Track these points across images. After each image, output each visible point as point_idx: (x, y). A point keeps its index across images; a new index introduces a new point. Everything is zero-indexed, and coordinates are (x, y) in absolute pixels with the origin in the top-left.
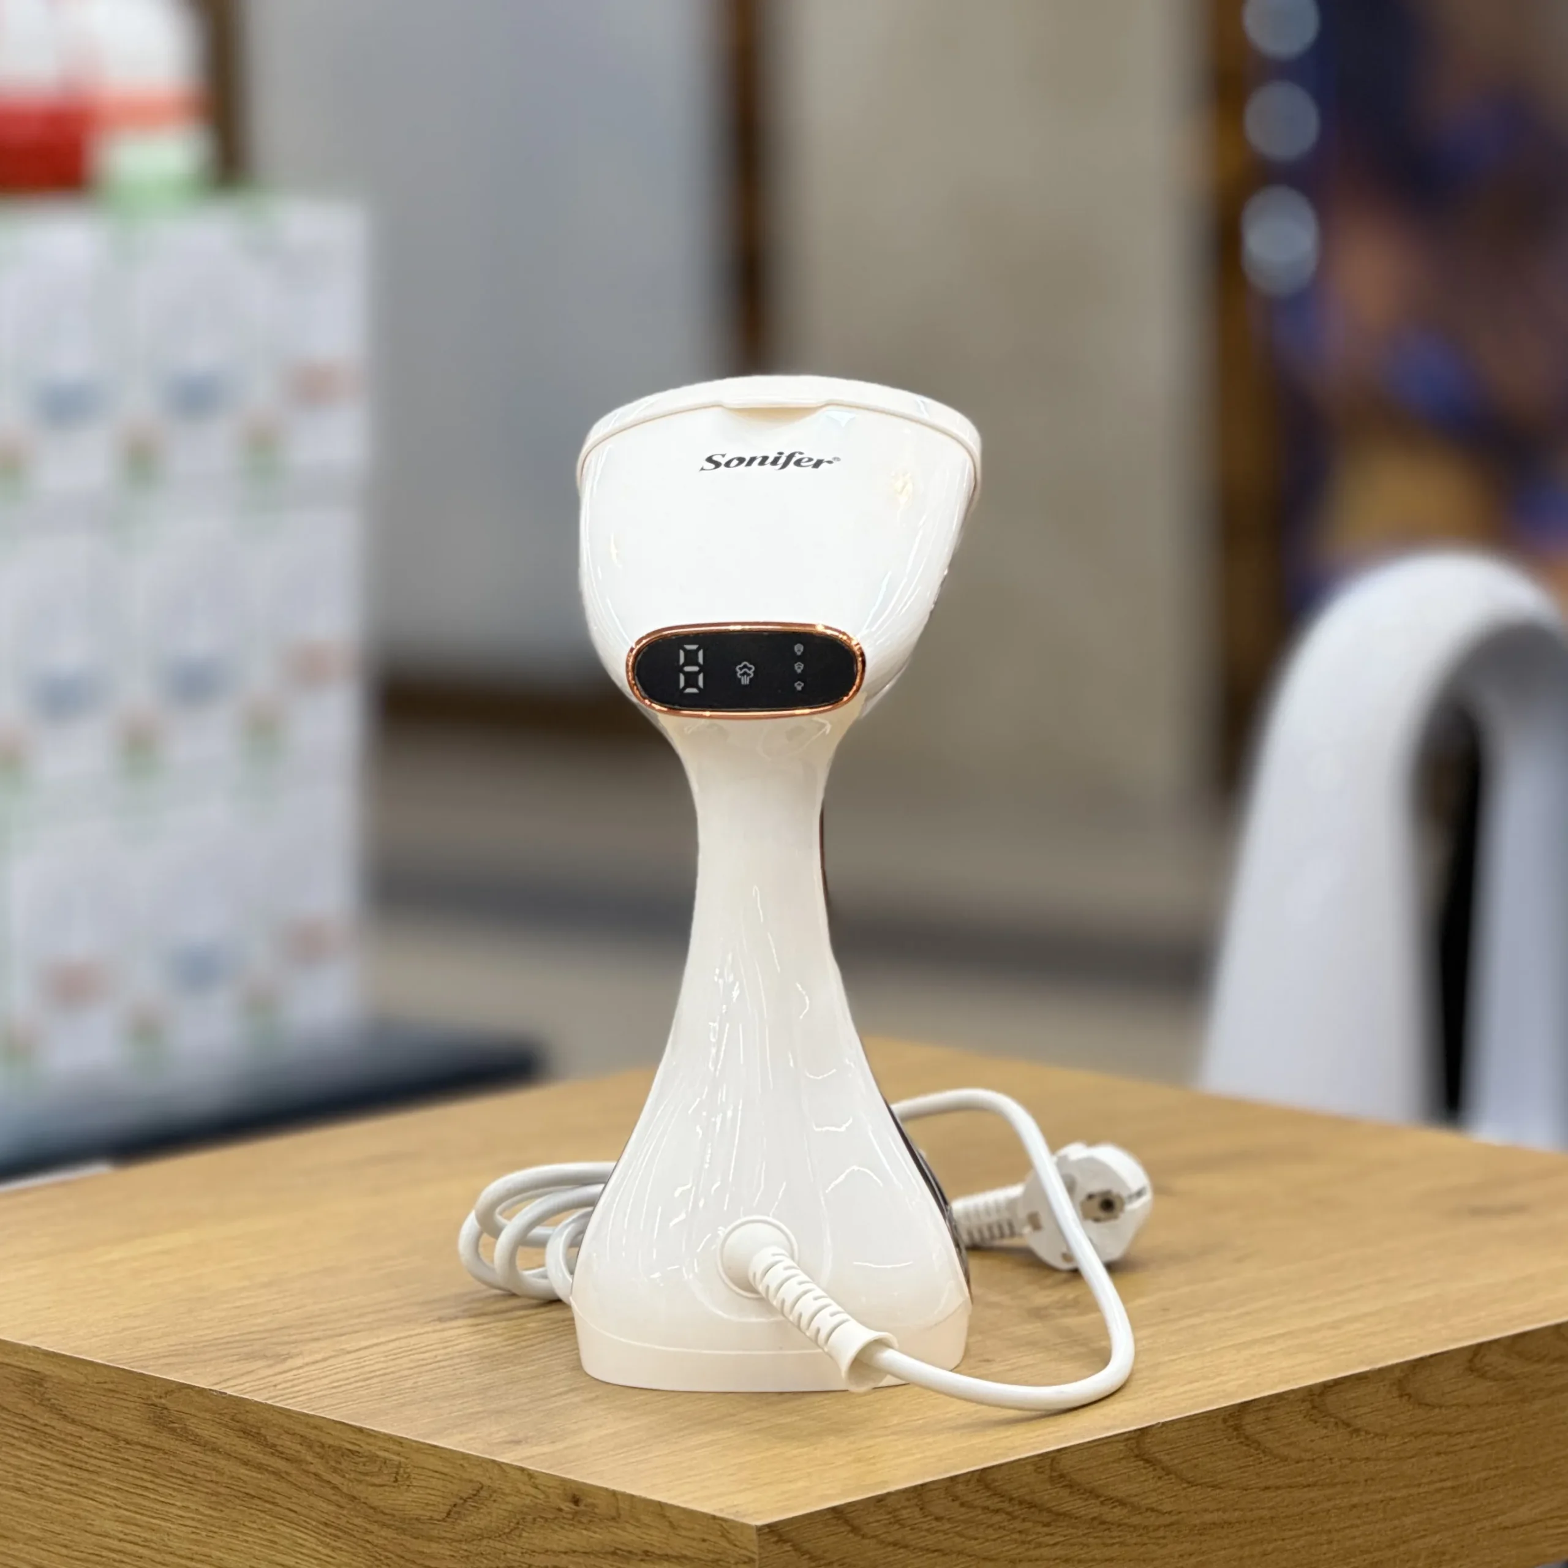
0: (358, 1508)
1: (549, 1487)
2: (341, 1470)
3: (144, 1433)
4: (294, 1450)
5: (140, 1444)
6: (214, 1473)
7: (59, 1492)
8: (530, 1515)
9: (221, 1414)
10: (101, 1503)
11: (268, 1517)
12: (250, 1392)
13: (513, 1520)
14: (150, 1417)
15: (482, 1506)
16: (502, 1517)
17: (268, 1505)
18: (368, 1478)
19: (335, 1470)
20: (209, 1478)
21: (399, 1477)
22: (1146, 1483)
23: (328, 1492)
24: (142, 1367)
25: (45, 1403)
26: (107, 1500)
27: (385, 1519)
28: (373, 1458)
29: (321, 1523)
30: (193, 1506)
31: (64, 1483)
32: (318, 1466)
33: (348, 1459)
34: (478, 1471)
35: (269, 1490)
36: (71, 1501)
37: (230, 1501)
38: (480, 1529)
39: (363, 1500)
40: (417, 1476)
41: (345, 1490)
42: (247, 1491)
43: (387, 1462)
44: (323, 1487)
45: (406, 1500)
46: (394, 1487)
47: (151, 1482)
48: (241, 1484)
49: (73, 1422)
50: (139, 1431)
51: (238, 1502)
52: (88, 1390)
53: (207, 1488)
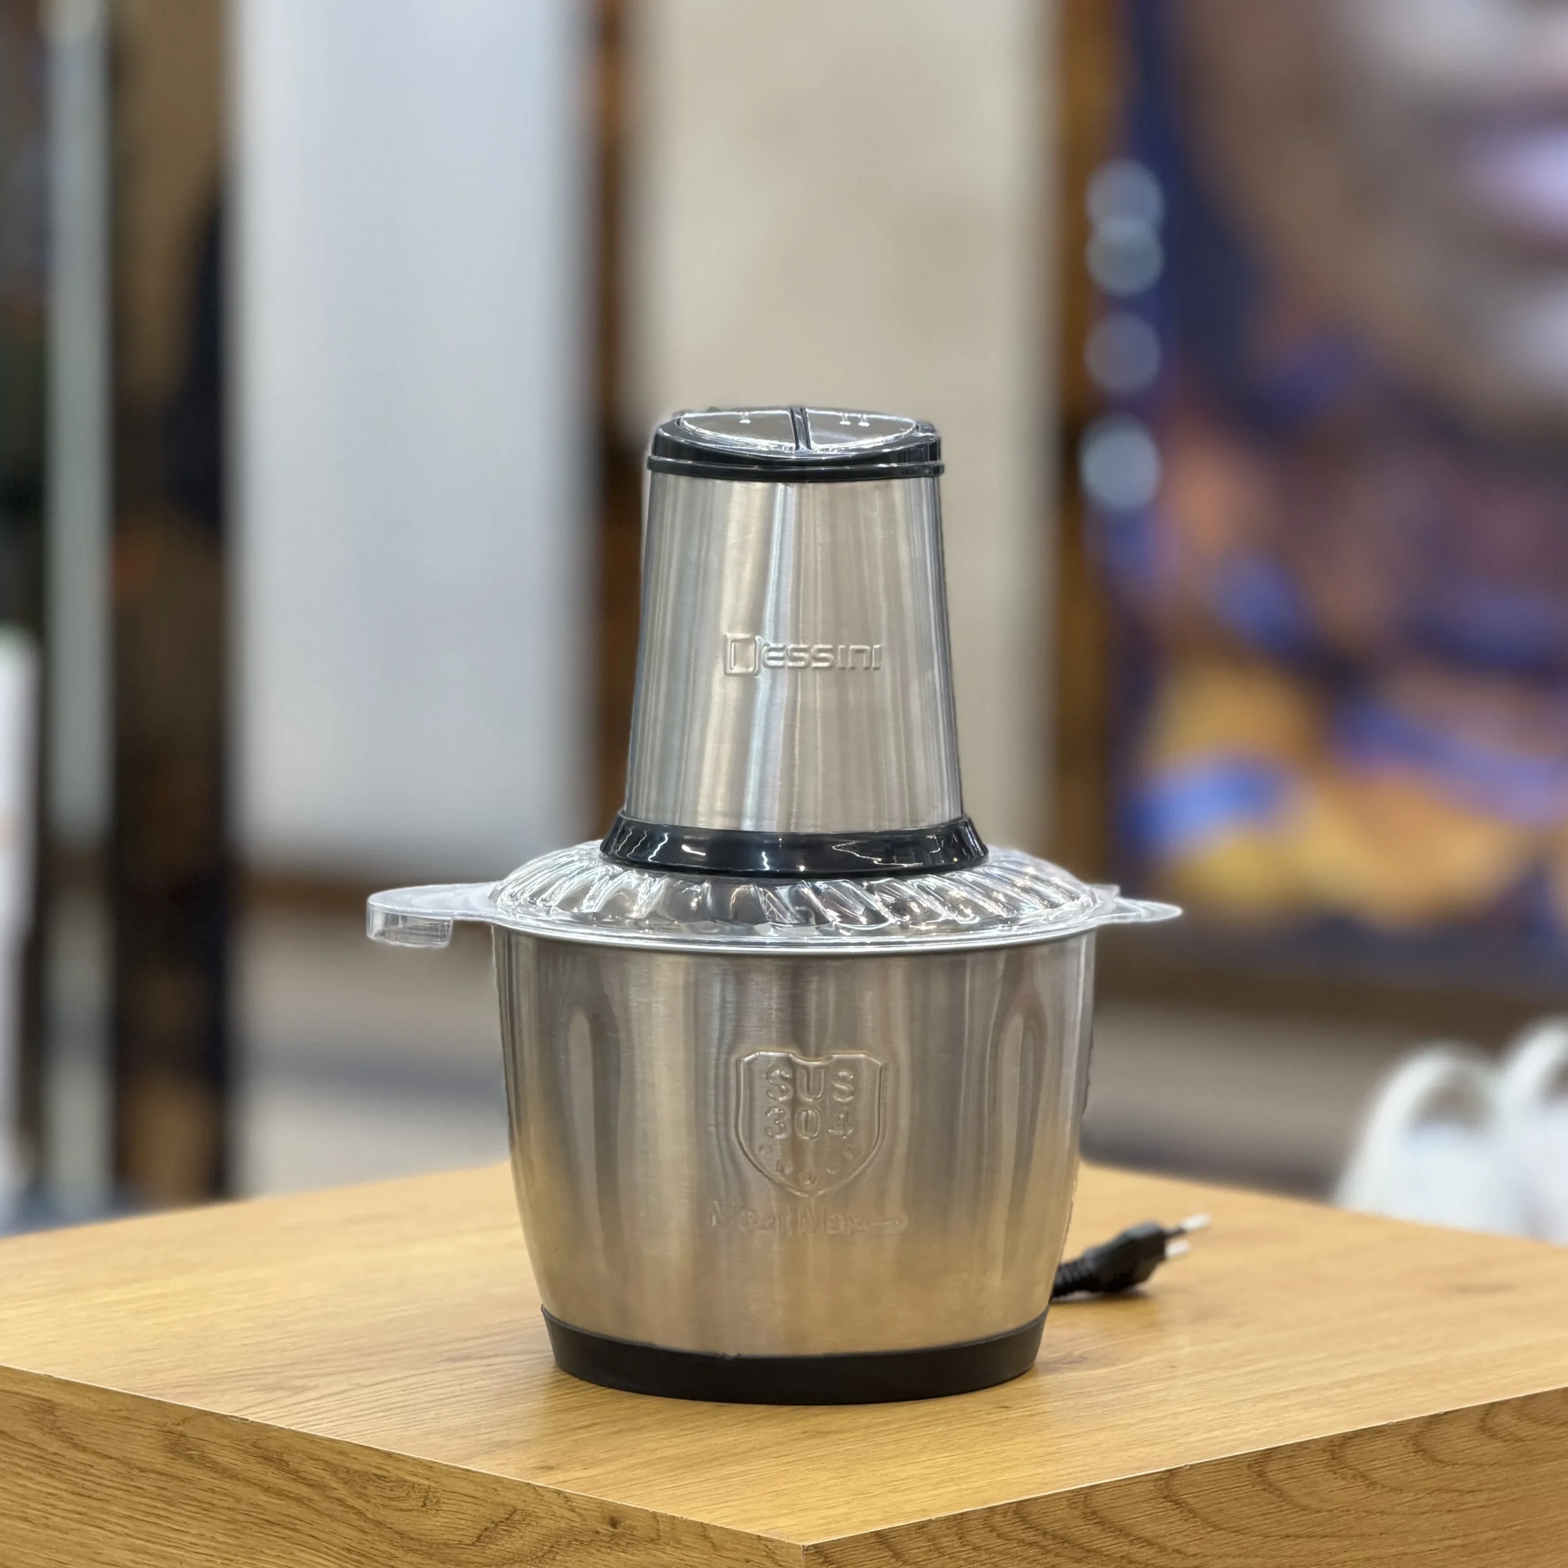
0: (383, 1533)
1: (586, 1509)
2: (367, 1496)
3: (159, 1460)
4: (318, 1476)
5: (154, 1471)
6: (231, 1500)
7: (68, 1521)
8: (565, 1538)
9: (241, 1441)
10: (111, 1532)
11: (287, 1544)
12: (272, 1418)
13: (548, 1544)
14: (165, 1446)
15: (513, 1530)
16: (535, 1541)
17: (288, 1532)
18: (395, 1503)
19: (360, 1496)
20: (226, 1505)
21: (427, 1502)
22: (1173, 1525)
23: (352, 1517)
24: (160, 1395)
25: (53, 1431)
26: (118, 1529)
27: (411, 1544)
28: (401, 1483)
29: (343, 1549)
30: (208, 1534)
31: (73, 1511)
32: (342, 1492)
33: (375, 1484)
34: (509, 1495)
35: (289, 1516)
36: (78, 1529)
37: (248, 1528)
38: (514, 1553)
39: (388, 1525)
40: (446, 1501)
41: (370, 1516)
42: (264, 1517)
43: (416, 1486)
44: (346, 1512)
45: (433, 1525)
46: (422, 1511)
47: (165, 1509)
48: (261, 1511)
49: (84, 1450)
50: (154, 1458)
51: (257, 1529)
52: (101, 1418)
53: (223, 1515)
